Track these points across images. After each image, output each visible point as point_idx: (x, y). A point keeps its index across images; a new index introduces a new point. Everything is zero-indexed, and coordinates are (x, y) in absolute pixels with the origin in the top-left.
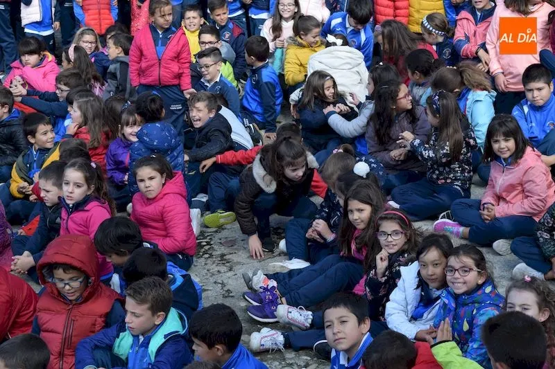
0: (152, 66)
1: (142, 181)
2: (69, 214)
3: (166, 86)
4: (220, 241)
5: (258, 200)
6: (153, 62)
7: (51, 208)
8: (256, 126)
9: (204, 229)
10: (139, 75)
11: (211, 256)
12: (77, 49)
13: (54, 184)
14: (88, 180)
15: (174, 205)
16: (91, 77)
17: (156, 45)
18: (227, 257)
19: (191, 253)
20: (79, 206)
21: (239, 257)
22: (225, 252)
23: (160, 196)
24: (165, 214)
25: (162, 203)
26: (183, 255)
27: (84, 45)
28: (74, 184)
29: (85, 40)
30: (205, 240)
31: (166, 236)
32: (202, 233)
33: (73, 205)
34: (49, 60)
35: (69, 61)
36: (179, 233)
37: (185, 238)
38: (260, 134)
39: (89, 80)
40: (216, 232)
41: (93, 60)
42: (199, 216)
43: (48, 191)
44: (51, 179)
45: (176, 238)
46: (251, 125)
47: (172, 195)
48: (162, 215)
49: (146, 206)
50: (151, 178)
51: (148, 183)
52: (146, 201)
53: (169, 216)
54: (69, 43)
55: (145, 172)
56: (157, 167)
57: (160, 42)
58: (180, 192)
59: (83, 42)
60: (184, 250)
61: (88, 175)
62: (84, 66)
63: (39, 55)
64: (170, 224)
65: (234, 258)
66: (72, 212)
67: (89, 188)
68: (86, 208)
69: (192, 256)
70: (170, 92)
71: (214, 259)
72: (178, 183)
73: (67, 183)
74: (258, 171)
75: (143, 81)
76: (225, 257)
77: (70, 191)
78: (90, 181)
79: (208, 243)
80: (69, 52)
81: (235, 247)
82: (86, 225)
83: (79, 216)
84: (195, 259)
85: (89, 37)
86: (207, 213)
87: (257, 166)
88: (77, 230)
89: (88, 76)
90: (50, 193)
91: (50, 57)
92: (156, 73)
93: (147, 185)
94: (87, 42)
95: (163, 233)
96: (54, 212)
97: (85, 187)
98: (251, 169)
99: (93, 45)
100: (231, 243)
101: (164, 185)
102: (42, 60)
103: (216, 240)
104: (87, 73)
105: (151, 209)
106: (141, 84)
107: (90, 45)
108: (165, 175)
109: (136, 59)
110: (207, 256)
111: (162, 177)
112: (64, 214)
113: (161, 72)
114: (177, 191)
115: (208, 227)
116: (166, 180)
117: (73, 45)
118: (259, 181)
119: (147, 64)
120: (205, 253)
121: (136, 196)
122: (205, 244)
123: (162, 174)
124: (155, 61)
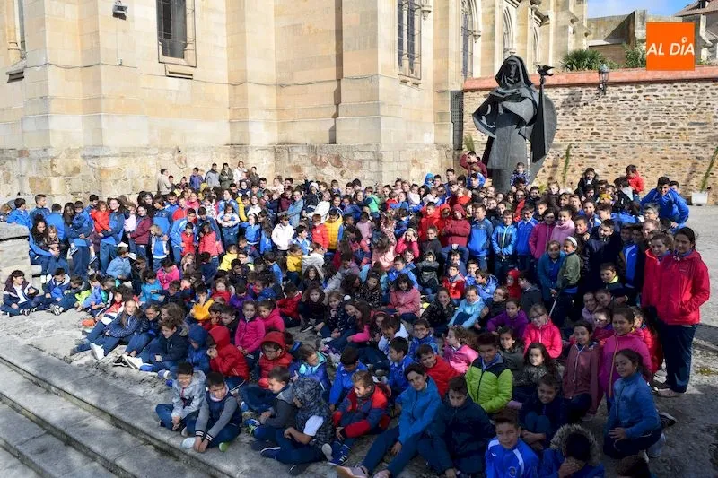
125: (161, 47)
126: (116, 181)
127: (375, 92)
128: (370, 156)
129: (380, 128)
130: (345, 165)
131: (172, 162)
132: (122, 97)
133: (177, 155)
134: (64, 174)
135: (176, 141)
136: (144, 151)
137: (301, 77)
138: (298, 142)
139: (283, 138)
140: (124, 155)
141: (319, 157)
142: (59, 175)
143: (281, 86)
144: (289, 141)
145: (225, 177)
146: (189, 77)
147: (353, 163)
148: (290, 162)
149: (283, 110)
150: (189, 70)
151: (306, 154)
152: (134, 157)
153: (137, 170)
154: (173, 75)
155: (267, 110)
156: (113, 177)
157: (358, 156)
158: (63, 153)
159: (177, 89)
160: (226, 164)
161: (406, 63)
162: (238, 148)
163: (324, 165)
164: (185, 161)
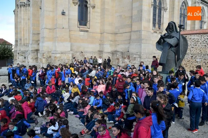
125: (79, 23)
126: (59, 60)
127: (141, 35)
128: (138, 56)
129: (141, 47)
130: (131, 59)
131: (80, 56)
132: (63, 37)
133: (81, 54)
134: (46, 58)
135: (81, 49)
136: (68, 52)
137: (121, 31)
138: (119, 51)
139: (115, 49)
140: (62, 53)
141: (124, 56)
142: (45, 58)
143: (116, 34)
144: (117, 50)
145: (95, 61)
146: (87, 31)
147: (133, 58)
148: (116, 57)
149: (116, 41)
150: (88, 29)
151: (120, 55)
152: (65, 54)
153: (66, 57)
154: (81, 31)
155: (111, 41)
156: (58, 59)
157: (135, 56)
158: (46, 52)
159: (83, 35)
160: (95, 57)
161: (157, 26)
162: (101, 52)
163: (125, 58)
164: (84, 55)
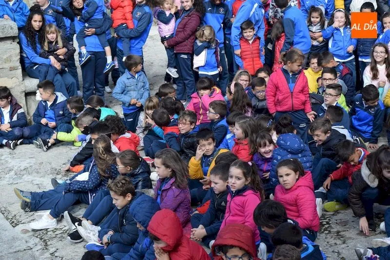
0: (287, 97)
1: (282, 176)
2: (232, 197)
3: (296, 111)
4: (336, 222)
5: (365, 193)
6: (286, 95)
7: (218, 194)
8: (361, 139)
9: (325, 213)
10: (275, 105)
11: (330, 232)
12: (236, 85)
13: (221, 179)
14: (245, 175)
15: (305, 194)
16: (246, 104)
17: (288, 83)
18: (342, 233)
19: (315, 229)
20: (239, 192)
21: (351, 233)
22: (340, 230)
23: (295, 187)
24: (298, 201)
25: (296, 192)
26: (310, 231)
27: (241, 82)
28: (236, 177)
29: (242, 79)
30: (325, 221)
31: (298, 217)
32: (323, 216)
33: (236, 191)
34: (217, 92)
35: (231, 93)
36: (307, 215)
37: (312, 219)
38: (364, 145)
39: (244, 107)
40: (333, 215)
41: (247, 92)
42: (321, 203)
43: (216, 183)
44: (218, 175)
45: (305, 218)
46: (358, 139)
47: (303, 187)
48: (296, 201)
49: (285, 194)
50: (287, 175)
51: (285, 178)
52: (285, 191)
53: (301, 202)
54: (231, 81)
55: (283, 170)
56: (292, 167)
57: (291, 80)
58: (309, 185)
59: (241, 80)
60: (311, 227)
61: (245, 171)
62: (240, 97)
63: (210, 90)
64: (302, 207)
65: (347, 234)
66: (234, 196)
67: (246, 180)
68: (244, 194)
69: (316, 232)
70: (299, 115)
71: (332, 235)
72: (308, 179)
73: (232, 177)
74: (365, 172)
75: (279, 109)
76: (340, 234)
77: (233, 182)
78: (247, 176)
79: (328, 223)
80: (231, 87)
81: (348, 226)
82: (243, 206)
83: (238, 199)
84: (318, 234)
85: (245, 77)
86: (327, 201)
87: (364, 168)
88: (236, 209)
89: (244, 104)
90: (218, 184)
91: (218, 90)
92: (290, 103)
93: (284, 180)
94: (243, 80)
95: (297, 214)
96: (220, 198)
97: (243, 179)
98: (360, 170)
99: (248, 82)
100: (344, 223)
101: (298, 179)
102: (212, 93)
103: (333, 221)
104: (243, 102)
105: (288, 197)
106: (277, 111)
107: (245, 83)
108: (298, 173)
109: (273, 94)
110: (327, 232)
111: (296, 174)
112: (229, 198)
113: (294, 102)
114: (307, 184)
115: (327, 211)
116: (299, 177)
117: (234, 82)
118: (365, 179)
119: (283, 97)
120: (325, 229)
121: (277, 187)
122: (325, 223)
123: (295, 172)
124: (289, 94)
